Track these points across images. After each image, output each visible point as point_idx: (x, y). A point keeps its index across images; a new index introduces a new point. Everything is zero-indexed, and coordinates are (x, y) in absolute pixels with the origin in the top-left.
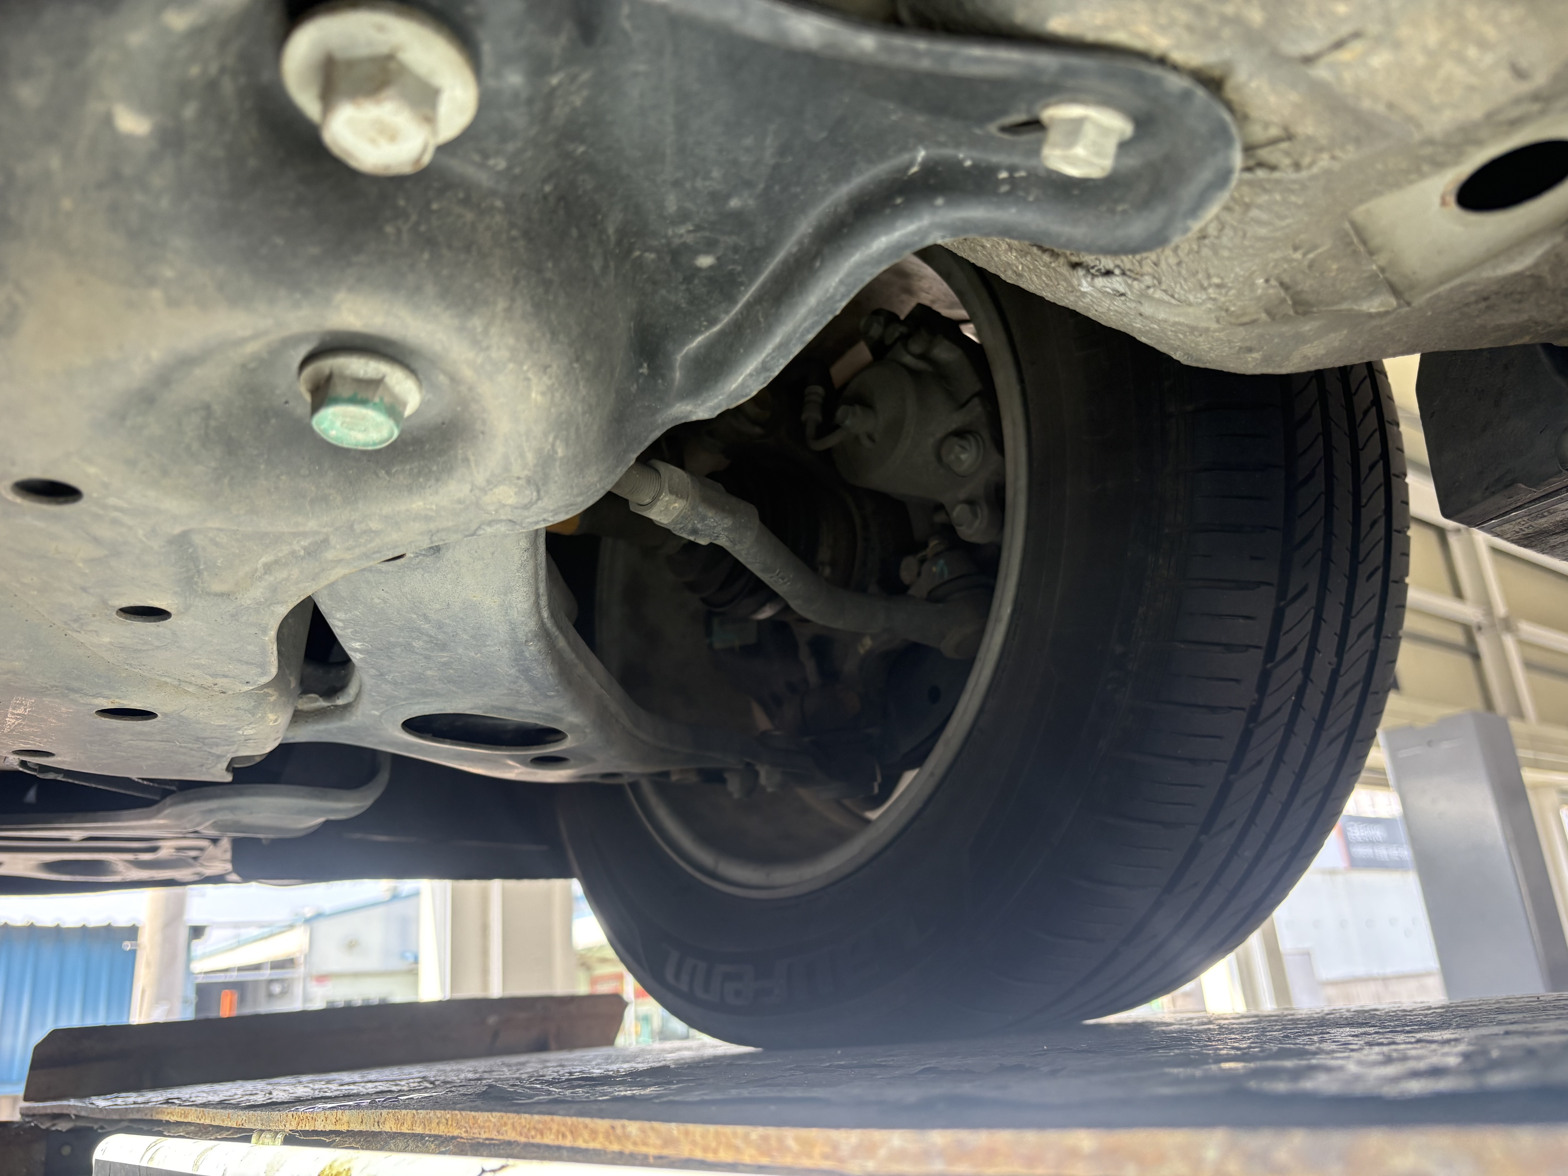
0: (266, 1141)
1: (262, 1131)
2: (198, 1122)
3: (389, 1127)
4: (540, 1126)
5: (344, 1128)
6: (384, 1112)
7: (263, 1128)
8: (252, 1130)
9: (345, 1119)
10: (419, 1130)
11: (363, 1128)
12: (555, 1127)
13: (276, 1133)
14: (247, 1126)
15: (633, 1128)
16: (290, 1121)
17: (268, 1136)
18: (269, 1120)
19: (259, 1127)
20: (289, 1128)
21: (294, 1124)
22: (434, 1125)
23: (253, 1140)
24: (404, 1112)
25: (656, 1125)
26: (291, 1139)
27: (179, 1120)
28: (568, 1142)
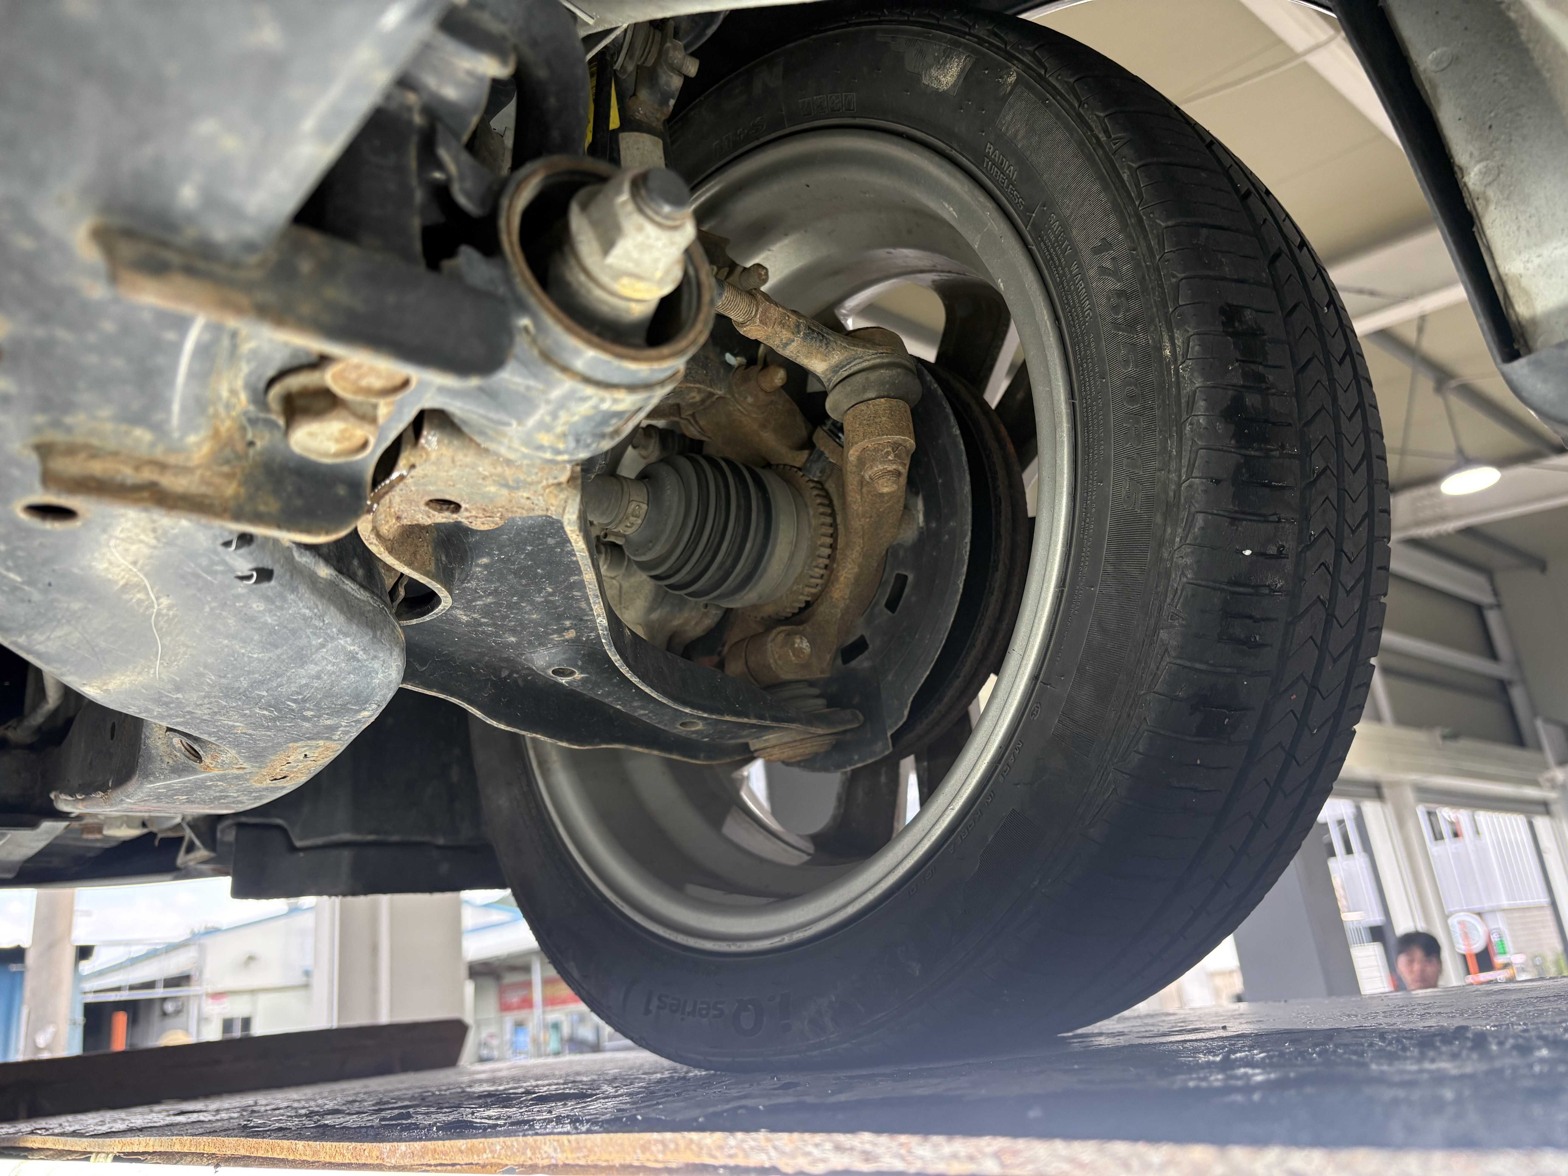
0: (101, 1160)
1: (99, 1153)
2: (54, 1147)
3: (177, 1148)
4: (256, 1146)
5: (151, 1150)
6: (174, 1138)
7: (100, 1150)
8: (91, 1153)
9: (151, 1143)
10: (193, 1150)
11: (162, 1150)
12: (264, 1146)
13: (108, 1154)
14: (88, 1150)
15: (300, 1144)
16: (117, 1145)
17: (103, 1155)
18: (103, 1146)
19: (97, 1150)
20: (116, 1150)
21: (120, 1147)
22: (202, 1147)
23: (92, 1159)
24: (186, 1138)
25: (310, 1143)
26: (117, 1158)
27: (41, 1146)
28: (269, 1155)
